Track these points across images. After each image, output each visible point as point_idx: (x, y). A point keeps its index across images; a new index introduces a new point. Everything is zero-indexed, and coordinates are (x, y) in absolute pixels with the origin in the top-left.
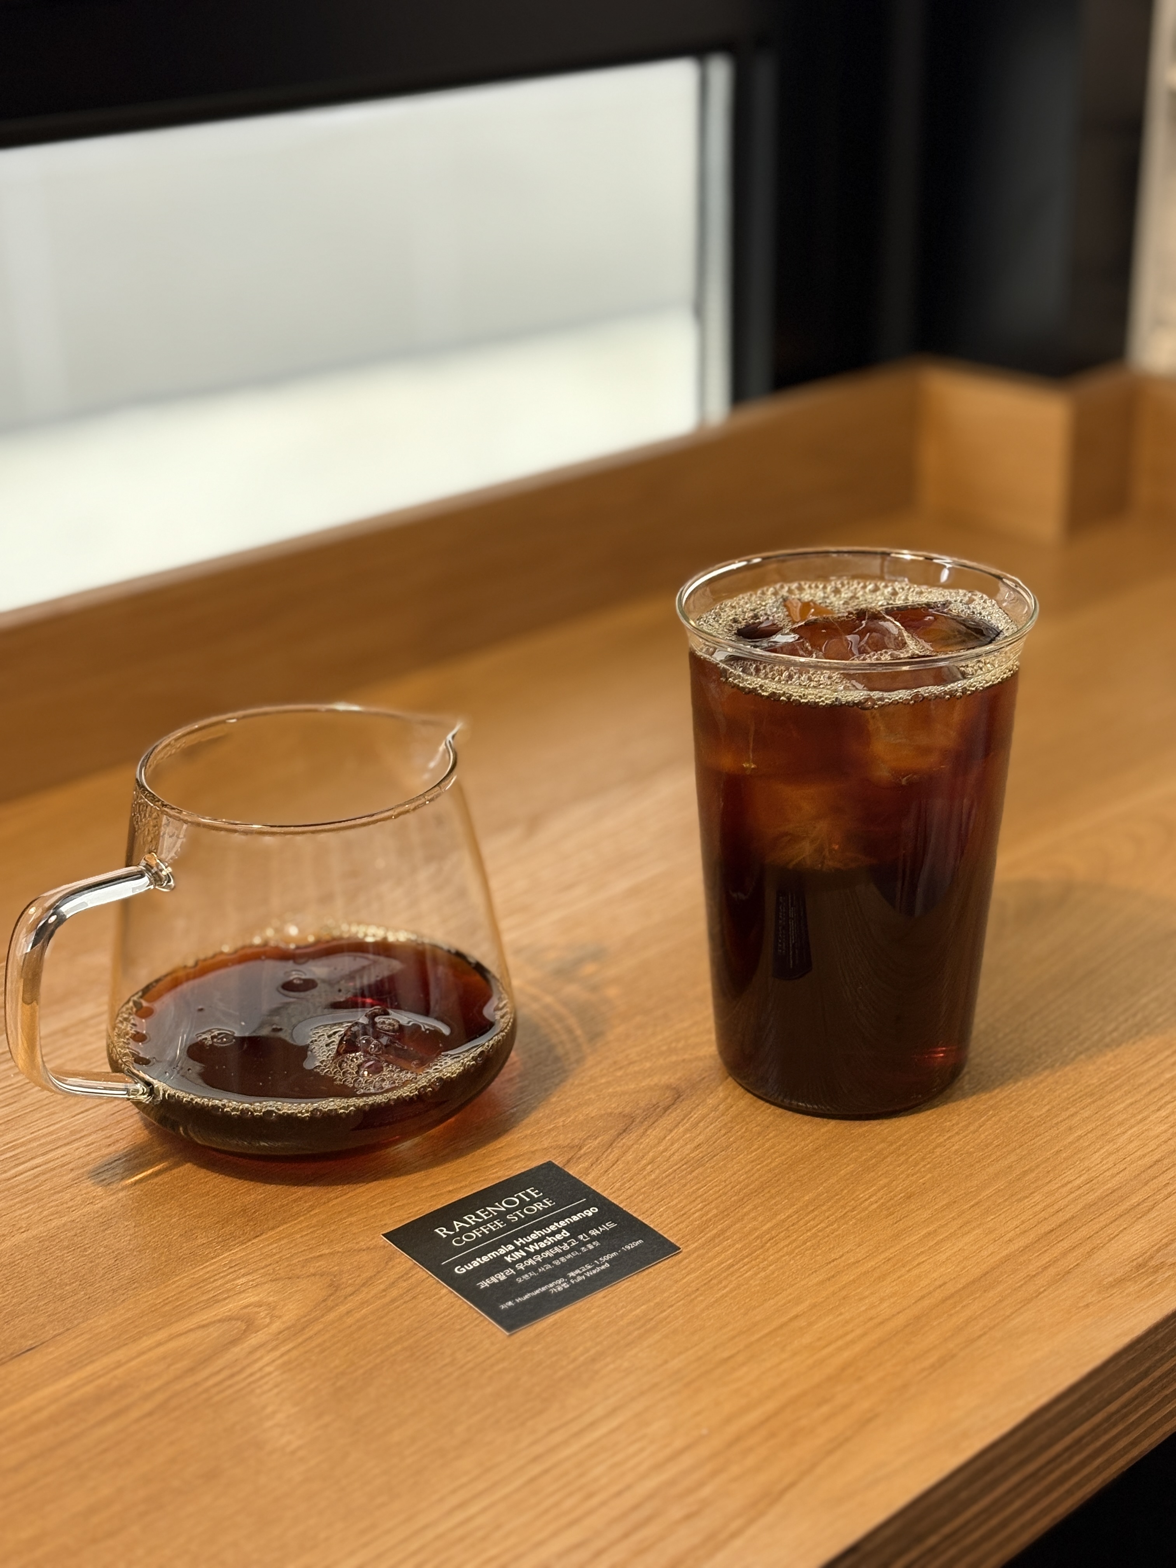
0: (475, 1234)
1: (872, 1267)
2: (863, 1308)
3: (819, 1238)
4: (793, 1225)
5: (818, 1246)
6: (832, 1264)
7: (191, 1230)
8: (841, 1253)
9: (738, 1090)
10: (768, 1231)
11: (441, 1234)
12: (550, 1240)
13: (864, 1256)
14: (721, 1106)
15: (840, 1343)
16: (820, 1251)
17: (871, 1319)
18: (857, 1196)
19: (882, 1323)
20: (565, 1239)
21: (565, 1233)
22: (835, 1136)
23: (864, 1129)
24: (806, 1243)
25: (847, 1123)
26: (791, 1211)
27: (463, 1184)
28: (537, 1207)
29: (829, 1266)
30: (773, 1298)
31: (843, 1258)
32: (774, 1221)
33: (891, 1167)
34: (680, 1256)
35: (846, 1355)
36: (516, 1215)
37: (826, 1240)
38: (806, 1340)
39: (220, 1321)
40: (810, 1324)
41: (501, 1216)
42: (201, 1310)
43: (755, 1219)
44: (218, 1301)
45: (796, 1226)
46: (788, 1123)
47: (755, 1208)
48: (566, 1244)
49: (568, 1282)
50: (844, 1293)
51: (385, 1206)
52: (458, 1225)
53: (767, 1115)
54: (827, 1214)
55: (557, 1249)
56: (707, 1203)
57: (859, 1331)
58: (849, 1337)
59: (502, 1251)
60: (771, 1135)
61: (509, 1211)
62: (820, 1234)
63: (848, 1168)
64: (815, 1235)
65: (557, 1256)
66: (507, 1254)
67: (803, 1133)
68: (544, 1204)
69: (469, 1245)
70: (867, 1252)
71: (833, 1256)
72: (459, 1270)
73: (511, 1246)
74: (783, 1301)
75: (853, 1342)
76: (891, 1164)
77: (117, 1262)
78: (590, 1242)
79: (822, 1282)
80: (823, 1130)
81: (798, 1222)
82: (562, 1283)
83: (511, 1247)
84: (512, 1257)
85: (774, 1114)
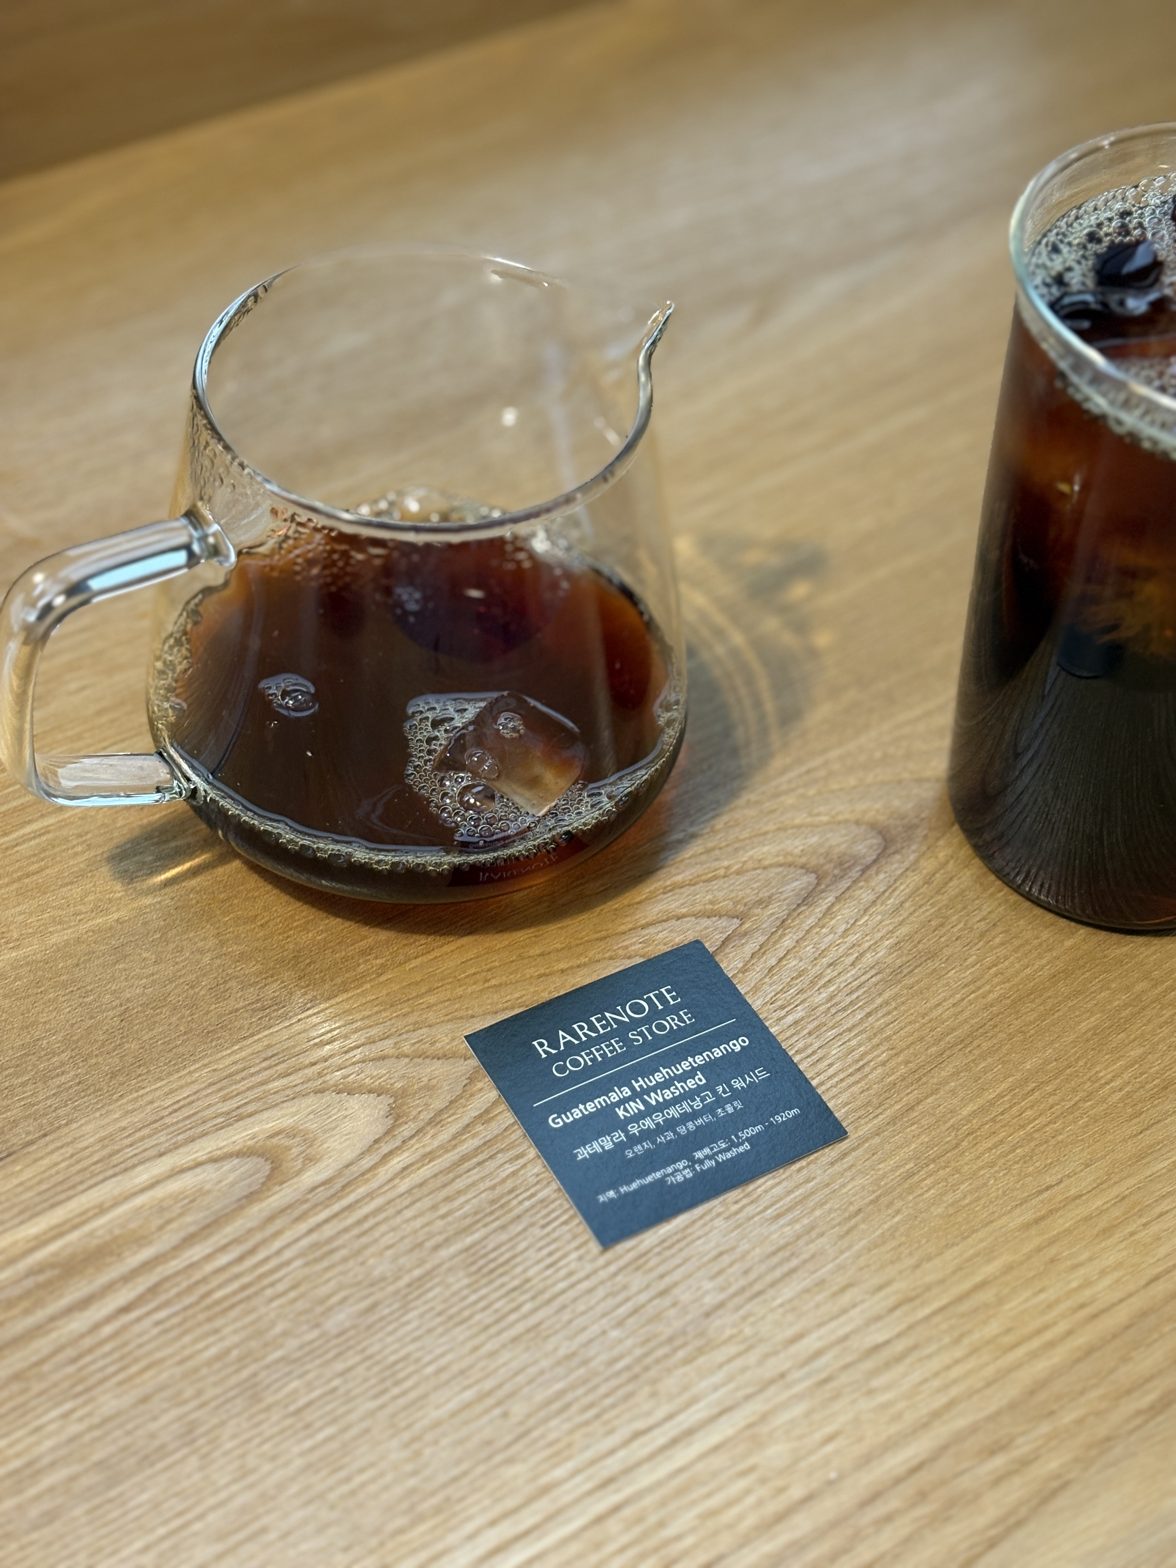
0: (584, 1059)
1: (1097, 1208)
2: (1074, 1285)
3: (1033, 1144)
4: (1002, 1113)
5: (1031, 1157)
6: (1046, 1195)
7: (225, 982)
8: (1059, 1176)
9: (964, 849)
10: (968, 1119)
11: (540, 1050)
12: (678, 1088)
13: (1090, 1188)
14: (938, 875)
15: (1035, 1343)
16: (1031, 1169)
17: (1082, 1306)
18: (1097, 1072)
19: (1095, 1316)
20: (699, 1089)
21: (700, 1079)
22: (1082, 957)
23: (1125, 949)
24: (1014, 1150)
25: (1102, 935)
26: (1004, 1086)
27: (583, 960)
28: (671, 1022)
29: (1040, 1198)
30: (957, 1244)
31: (1062, 1185)
32: (980, 1101)
33: (1150, 1027)
34: (843, 1146)
35: (1041, 1366)
36: (641, 1034)
37: (1042, 1148)
38: (993, 1328)
39: (239, 1154)
40: (1001, 1301)
41: (621, 1031)
42: (217, 1130)
43: (953, 1092)
44: (240, 1118)
45: (1006, 1116)
46: (1022, 922)
47: (957, 1073)
48: (698, 1099)
49: (691, 1167)
50: (1053, 1251)
51: (475, 983)
52: (564, 1038)
53: (996, 903)
54: (1051, 1100)
55: (686, 1107)
56: (894, 1052)
57: (1062, 1327)
58: (1048, 1336)
59: (614, 1097)
60: (997, 940)
61: (634, 1024)
62: (1036, 1136)
63: (1092, 1019)
64: (1029, 1138)
65: (685, 1118)
66: (618, 1104)
67: (1040, 944)
68: (681, 1019)
69: (574, 1078)
70: (1095, 1180)
71: (1049, 1180)
72: (555, 1122)
73: (627, 1089)
74: (971, 1252)
75: (1051, 1344)
76: (1149, 1021)
77: (123, 1023)
78: (729, 1100)
79: (1027, 1226)
80: (1068, 943)
81: (1011, 1107)
82: (685, 1168)
83: (627, 1092)
84: (626, 1110)
85: (1007, 901)
